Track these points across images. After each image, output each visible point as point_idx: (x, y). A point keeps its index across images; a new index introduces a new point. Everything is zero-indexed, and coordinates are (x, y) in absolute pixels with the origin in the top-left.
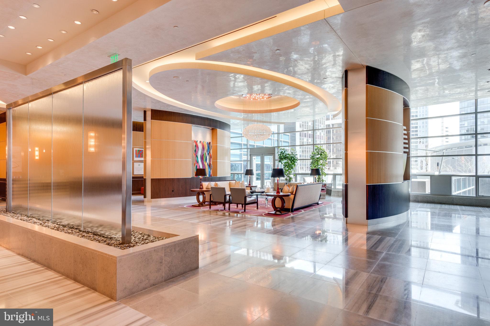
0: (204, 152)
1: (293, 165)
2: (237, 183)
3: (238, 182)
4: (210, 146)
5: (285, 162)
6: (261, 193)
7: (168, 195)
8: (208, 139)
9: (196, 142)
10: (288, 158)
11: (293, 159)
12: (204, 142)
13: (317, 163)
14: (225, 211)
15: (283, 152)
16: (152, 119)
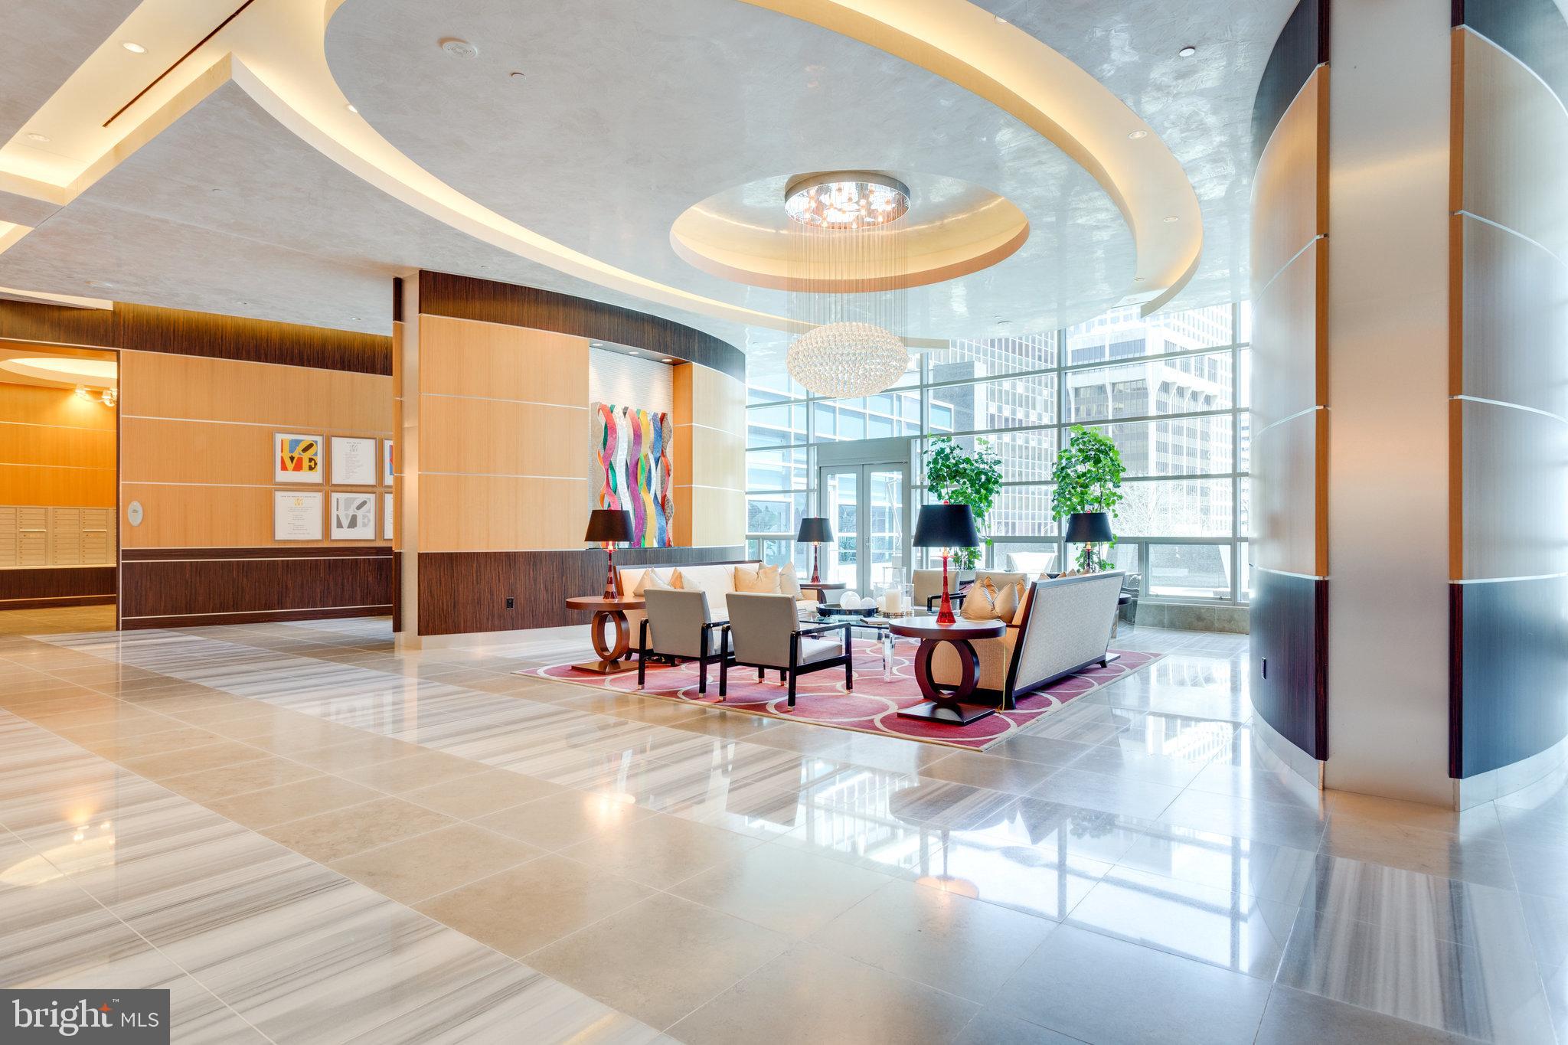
0: (639, 451)
1: (982, 505)
2: (765, 573)
3: (770, 569)
4: (665, 430)
5: (953, 492)
6: (862, 617)
7: (488, 619)
8: (658, 400)
9: (609, 412)
10: (963, 474)
11: (983, 478)
12: (638, 411)
13: (1082, 493)
14: (704, 697)
15: (948, 451)
16: (422, 309)
